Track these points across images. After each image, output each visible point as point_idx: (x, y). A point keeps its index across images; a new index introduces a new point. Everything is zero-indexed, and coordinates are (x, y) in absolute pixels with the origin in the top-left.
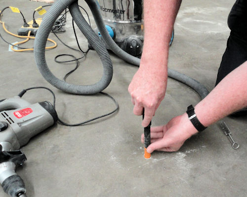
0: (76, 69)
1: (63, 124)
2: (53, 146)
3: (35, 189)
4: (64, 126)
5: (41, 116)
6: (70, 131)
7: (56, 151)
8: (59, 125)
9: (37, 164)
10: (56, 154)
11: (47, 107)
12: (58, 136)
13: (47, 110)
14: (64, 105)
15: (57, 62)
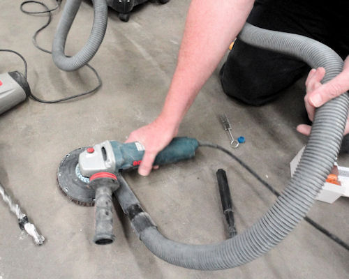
0: (48, 24)
1: (36, 99)
2: (25, 127)
3: (10, 176)
4: (37, 102)
5: (11, 90)
6: (44, 109)
7: (30, 133)
8: (31, 101)
9: (9, 147)
10: (29, 137)
11: (18, 79)
12: (31, 115)
13: (19, 83)
14: (36, 74)
15: (24, 12)
